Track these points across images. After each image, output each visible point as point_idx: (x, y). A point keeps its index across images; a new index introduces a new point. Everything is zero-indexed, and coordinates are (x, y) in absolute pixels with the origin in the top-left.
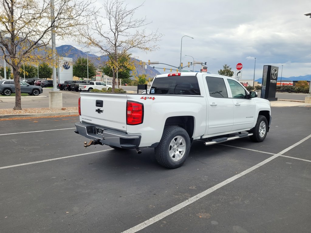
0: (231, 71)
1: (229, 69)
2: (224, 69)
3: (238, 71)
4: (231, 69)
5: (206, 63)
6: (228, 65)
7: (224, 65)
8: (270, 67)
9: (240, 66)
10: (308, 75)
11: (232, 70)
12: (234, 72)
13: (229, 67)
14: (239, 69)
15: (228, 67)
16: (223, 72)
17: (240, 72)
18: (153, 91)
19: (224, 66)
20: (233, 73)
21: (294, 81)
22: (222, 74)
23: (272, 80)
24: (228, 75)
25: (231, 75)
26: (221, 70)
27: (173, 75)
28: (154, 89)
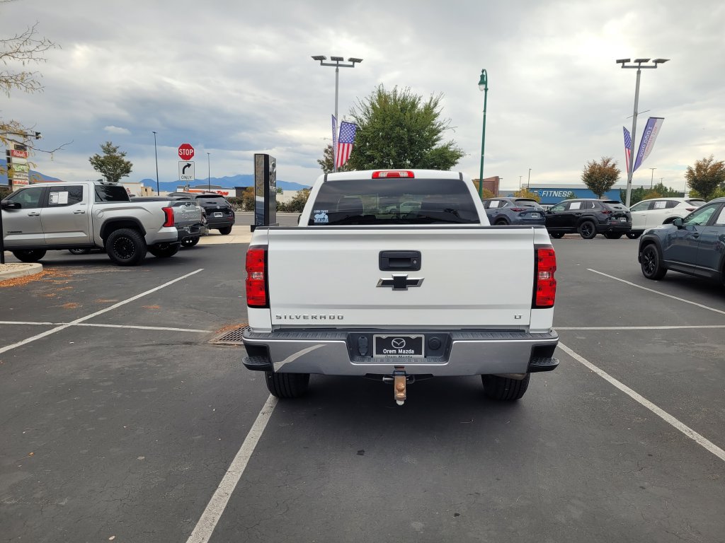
0: (123, 161)
1: (117, 154)
2: (106, 155)
3: (184, 163)
4: (123, 155)
5: (37, 134)
6: (113, 146)
7: (105, 145)
8: (266, 157)
9: (188, 152)
10: (239, 176)
11: (126, 159)
12: (131, 162)
13: (118, 150)
14: (185, 157)
15: (115, 151)
16: (102, 162)
17: (189, 165)
18: (322, 216)
19: (102, 147)
20: (131, 165)
21: (237, 188)
22: (101, 166)
23: (271, 187)
24: (119, 171)
25: (126, 170)
26: (98, 156)
27: (390, 176)
28: (327, 211)
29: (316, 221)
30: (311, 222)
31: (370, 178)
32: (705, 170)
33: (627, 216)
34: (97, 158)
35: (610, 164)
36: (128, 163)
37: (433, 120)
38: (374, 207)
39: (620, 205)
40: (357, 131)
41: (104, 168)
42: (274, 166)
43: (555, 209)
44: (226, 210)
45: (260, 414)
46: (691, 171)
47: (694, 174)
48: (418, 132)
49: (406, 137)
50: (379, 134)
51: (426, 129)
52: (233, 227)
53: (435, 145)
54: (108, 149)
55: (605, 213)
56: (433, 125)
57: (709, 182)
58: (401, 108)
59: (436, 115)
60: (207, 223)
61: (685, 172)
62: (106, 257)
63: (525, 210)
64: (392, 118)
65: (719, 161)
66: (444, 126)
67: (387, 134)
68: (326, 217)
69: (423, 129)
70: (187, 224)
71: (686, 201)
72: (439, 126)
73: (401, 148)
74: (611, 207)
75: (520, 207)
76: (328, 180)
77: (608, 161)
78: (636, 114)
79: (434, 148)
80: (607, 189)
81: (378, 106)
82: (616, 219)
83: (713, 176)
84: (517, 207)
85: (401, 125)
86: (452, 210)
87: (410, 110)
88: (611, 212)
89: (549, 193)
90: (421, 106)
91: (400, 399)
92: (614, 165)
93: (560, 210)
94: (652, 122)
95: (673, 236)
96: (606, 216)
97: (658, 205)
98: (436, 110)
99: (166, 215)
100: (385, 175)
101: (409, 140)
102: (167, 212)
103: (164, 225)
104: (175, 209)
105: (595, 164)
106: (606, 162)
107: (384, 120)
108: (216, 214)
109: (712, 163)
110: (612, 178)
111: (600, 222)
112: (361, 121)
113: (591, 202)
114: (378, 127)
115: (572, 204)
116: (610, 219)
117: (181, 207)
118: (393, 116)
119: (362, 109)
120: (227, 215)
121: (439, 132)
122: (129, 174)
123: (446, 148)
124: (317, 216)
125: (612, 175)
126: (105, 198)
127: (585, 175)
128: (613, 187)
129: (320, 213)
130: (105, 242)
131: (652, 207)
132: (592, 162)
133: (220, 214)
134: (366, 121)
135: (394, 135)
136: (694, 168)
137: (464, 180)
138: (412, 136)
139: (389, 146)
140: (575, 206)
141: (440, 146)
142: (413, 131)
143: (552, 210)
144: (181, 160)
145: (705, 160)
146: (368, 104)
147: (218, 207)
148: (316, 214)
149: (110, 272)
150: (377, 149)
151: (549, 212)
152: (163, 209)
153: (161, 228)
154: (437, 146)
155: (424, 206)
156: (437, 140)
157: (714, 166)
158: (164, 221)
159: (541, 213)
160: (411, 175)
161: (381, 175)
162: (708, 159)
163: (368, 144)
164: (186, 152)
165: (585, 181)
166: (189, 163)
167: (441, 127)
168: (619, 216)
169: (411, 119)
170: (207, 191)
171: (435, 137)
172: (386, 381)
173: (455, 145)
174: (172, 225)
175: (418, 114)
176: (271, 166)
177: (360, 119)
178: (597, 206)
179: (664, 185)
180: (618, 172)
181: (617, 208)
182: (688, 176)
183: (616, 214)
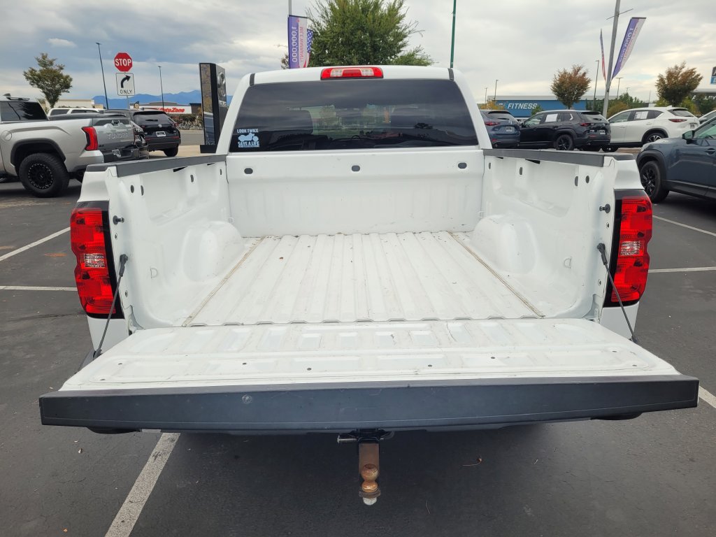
0: (61, 75)
1: (54, 67)
2: (42, 68)
3: (123, 75)
4: (61, 69)
6: (50, 58)
7: (41, 57)
8: (213, 66)
9: (125, 62)
11: (64, 73)
12: (71, 76)
13: (55, 63)
14: (123, 68)
15: (52, 63)
16: (38, 76)
17: (128, 78)
18: (250, 138)
19: (38, 59)
20: (71, 80)
22: (38, 81)
23: (220, 101)
24: (57, 86)
25: (66, 85)
26: (33, 70)
27: (346, 75)
28: (257, 131)
29: (241, 145)
30: (234, 147)
31: (318, 79)
32: (676, 78)
33: (606, 129)
34: (32, 72)
35: (581, 72)
36: (67, 77)
37: (398, 23)
38: (336, 123)
39: (599, 116)
40: (314, 36)
41: (40, 83)
42: (223, 77)
43: (529, 123)
44: (170, 129)
45: (151, 459)
46: (662, 80)
47: (664, 83)
48: (382, 37)
49: (368, 43)
50: (338, 40)
51: (390, 33)
52: (179, 147)
53: (400, 51)
54: (44, 62)
55: (583, 125)
56: (398, 28)
57: (679, 91)
58: (362, 9)
59: (401, 18)
60: (146, 144)
61: (656, 80)
62: (19, 186)
63: (499, 123)
64: (352, 21)
65: (691, 68)
66: (410, 29)
67: (348, 39)
68: (256, 139)
69: (387, 33)
70: (116, 146)
71: (669, 111)
72: (405, 29)
73: (363, 54)
74: (590, 118)
75: (493, 120)
76: (257, 82)
77: (579, 70)
78: (617, 14)
79: (399, 55)
80: (577, 100)
81: (337, 7)
82: (596, 131)
83: (684, 83)
84: (491, 120)
85: (363, 30)
86: (427, 125)
87: (372, 11)
88: (590, 124)
89: (515, 105)
90: (384, 7)
91: (370, 496)
92: (584, 74)
93: (535, 122)
94: (634, 22)
95: (681, 152)
96: (585, 129)
97: (639, 115)
98: (401, 12)
99: (88, 135)
100: (339, 74)
101: (372, 47)
102: (89, 132)
103: (86, 149)
104: (97, 128)
105: (565, 73)
106: (576, 72)
107: (344, 23)
108: (158, 134)
109: (684, 70)
110: (582, 87)
111: (579, 135)
112: (319, 25)
113: (569, 113)
114: (337, 30)
115: (548, 116)
116: (589, 131)
117: (106, 126)
118: (354, 18)
119: (318, 9)
120: (171, 135)
121: (405, 36)
122: (69, 90)
123: (413, 55)
124: (242, 138)
125: (582, 84)
126: (23, 117)
127: (555, 84)
128: (583, 98)
129: (246, 134)
130: (17, 169)
131: (632, 118)
132: (562, 71)
133: (163, 133)
134: (324, 25)
135: (354, 41)
136: (665, 76)
137: (455, 80)
138: (375, 42)
139: (349, 53)
140: (552, 118)
141: (406, 53)
142: (376, 36)
143: (526, 123)
144: (119, 71)
145: (676, 68)
146: (326, 5)
147: (160, 126)
148: (240, 135)
149: (23, 206)
150: (337, 57)
151: (523, 126)
152: (84, 129)
153: (83, 152)
154: (402, 52)
155: (395, 121)
156: (403, 46)
157: (686, 73)
158: (86, 143)
159: (516, 127)
160: (378, 74)
161: (333, 74)
162: (679, 66)
163: (327, 51)
164: (123, 62)
165: (555, 91)
166: (129, 75)
167: (407, 30)
168: (598, 128)
169: (374, 22)
170: (148, 108)
171: (400, 43)
172: (344, 442)
173: (423, 52)
174: (95, 149)
175: (382, 16)
176: (219, 78)
177: (317, 23)
178: (574, 117)
179: (630, 95)
180: (589, 81)
181: (596, 119)
182: (659, 85)
183: (595, 126)
